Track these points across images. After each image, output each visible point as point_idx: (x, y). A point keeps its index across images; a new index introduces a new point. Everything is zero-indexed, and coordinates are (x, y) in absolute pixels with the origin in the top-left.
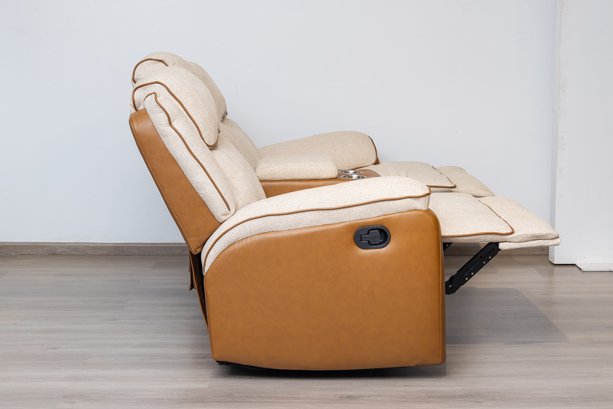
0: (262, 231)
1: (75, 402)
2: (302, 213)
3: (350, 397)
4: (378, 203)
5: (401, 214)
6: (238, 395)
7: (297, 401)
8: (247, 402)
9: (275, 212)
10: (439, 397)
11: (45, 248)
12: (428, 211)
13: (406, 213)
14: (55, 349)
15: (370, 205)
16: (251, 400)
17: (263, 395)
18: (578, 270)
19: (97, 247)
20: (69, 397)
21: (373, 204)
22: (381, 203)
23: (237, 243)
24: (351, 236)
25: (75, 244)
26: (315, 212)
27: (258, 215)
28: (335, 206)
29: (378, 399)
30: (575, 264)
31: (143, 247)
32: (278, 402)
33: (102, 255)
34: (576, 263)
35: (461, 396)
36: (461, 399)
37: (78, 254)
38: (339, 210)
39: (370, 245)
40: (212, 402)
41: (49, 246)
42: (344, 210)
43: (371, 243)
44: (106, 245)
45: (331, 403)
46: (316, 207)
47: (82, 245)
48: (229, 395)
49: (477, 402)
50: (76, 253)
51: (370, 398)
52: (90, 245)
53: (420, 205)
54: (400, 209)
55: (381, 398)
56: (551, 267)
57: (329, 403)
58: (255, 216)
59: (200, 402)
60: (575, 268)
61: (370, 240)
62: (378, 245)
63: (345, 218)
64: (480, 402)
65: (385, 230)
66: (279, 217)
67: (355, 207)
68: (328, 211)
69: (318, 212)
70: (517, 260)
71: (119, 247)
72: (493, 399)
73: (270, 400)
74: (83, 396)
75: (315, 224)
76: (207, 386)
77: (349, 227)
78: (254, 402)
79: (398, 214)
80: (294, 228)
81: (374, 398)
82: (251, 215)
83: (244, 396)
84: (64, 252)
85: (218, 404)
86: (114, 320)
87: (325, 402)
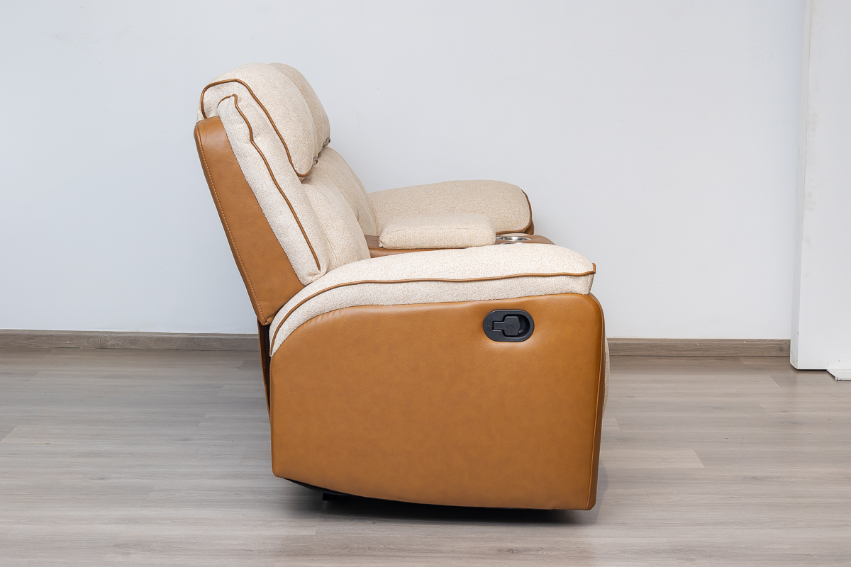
1: (129, 554)
2: (413, 284)
3: (511, 551)
4: (520, 279)
5: (551, 296)
6: (356, 545)
7: (438, 555)
8: (369, 556)
11: (91, 340)
12: (590, 297)
13: (558, 296)
14: (102, 479)
15: (510, 280)
16: (374, 553)
17: (391, 547)
18: (831, 378)
19: (163, 338)
20: (122, 546)
21: (514, 280)
22: (525, 279)
24: (480, 321)
25: (133, 335)
28: (461, 278)
29: (550, 554)
30: (825, 370)
31: (227, 339)
32: (411, 557)
33: (170, 350)
34: (828, 369)
35: (666, 551)
36: (665, 556)
37: (136, 347)
38: (466, 284)
39: (504, 336)
40: (321, 555)
41: (96, 337)
42: (473, 284)
43: (506, 334)
44: (175, 336)
45: (485, 558)
47: (142, 335)
48: (344, 546)
49: (687, 559)
50: (133, 347)
51: (540, 553)
52: (153, 335)
54: (550, 289)
55: (555, 553)
56: (792, 373)
57: (482, 558)
59: (304, 555)
60: (826, 375)
61: (505, 329)
62: (517, 336)
63: (474, 295)
64: (692, 560)
65: (527, 316)
67: (488, 282)
68: (451, 284)
69: (436, 283)
70: (745, 363)
71: (194, 339)
73: (401, 554)
74: (140, 545)
76: (313, 533)
77: (478, 309)
78: (378, 556)
81: (545, 553)
83: (364, 548)
84: (118, 344)
85: (329, 558)
86: (186, 440)
87: (478, 558)
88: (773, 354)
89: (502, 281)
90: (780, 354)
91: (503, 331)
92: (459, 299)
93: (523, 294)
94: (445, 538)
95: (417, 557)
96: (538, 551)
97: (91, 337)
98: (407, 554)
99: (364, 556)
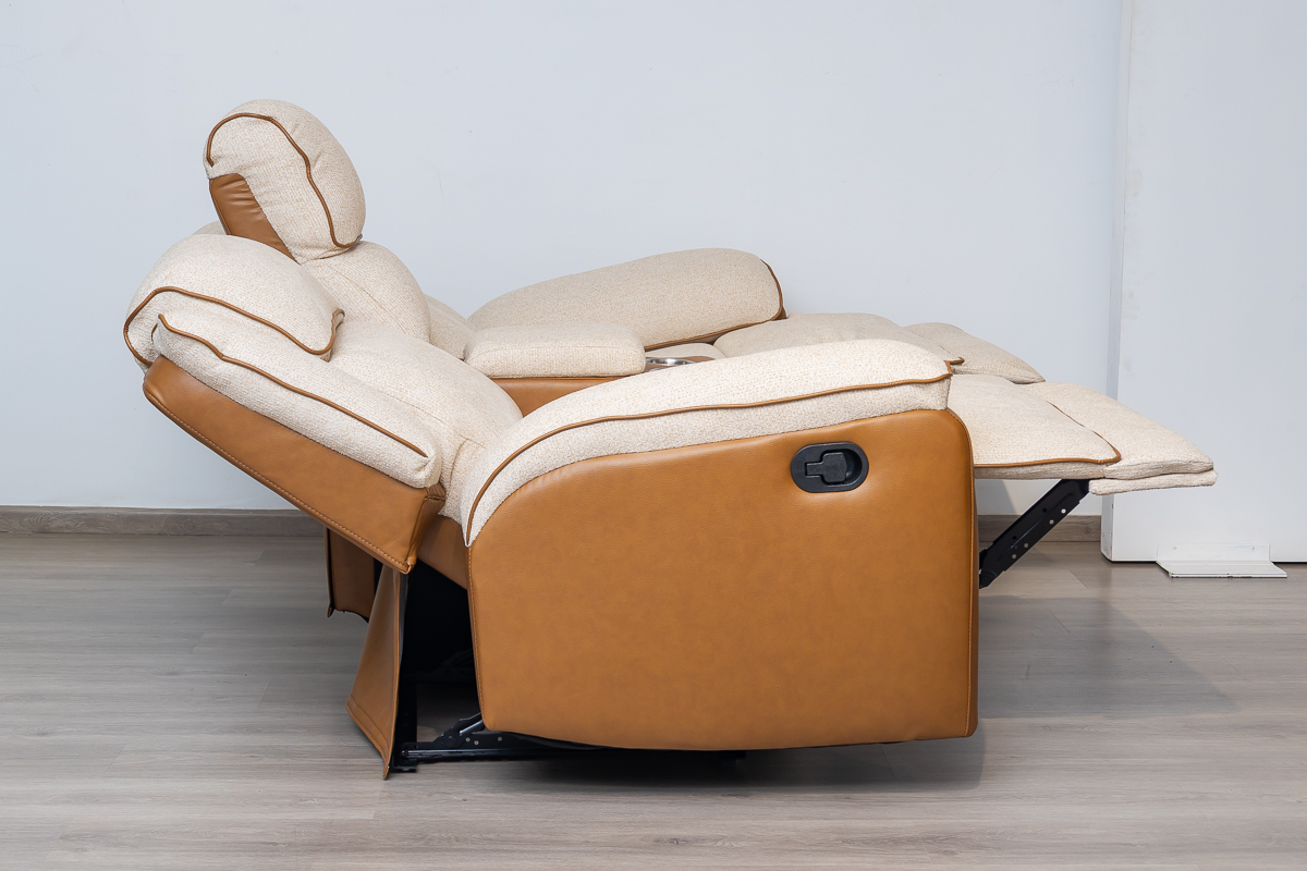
0: (595, 453)
1: (84, 850)
2: (680, 416)
3: (675, 841)
4: (842, 395)
5: (890, 417)
6: (437, 835)
7: (563, 848)
8: (457, 850)
9: (623, 414)
10: (865, 842)
11: (26, 520)
12: (947, 412)
13: (901, 416)
14: (44, 734)
15: (827, 399)
16: (464, 846)
17: (491, 836)
18: (1162, 574)
19: (137, 516)
20: (74, 838)
21: (832, 398)
22: (850, 395)
23: (540, 479)
24: (785, 464)
25: (90, 511)
26: (709, 413)
27: (586, 418)
28: (751, 401)
29: (735, 846)
30: (1155, 563)
31: (238, 518)
33: (148, 535)
34: (1158, 560)
35: (912, 841)
36: (913, 847)
37: (97, 531)
38: (759, 409)
39: (825, 484)
40: (382, 850)
41: (33, 515)
42: (770, 409)
43: (826, 479)
44: (156, 513)
45: (636, 853)
46: (711, 403)
47: (105, 512)
48: (418, 836)
49: (945, 852)
50: (91, 530)
51: (719, 843)
52: (122, 512)
53: (930, 399)
54: (888, 407)
55: (743, 844)
56: (1104, 567)
57: (631, 853)
58: (579, 421)
59: (356, 850)
60: (1154, 571)
61: (824, 473)
62: (843, 483)
63: (773, 426)
64: (952, 853)
65: (857, 452)
66: (631, 422)
67: (793, 404)
68: (737, 412)
69: (714, 412)
71: (186, 517)
72: (980, 847)
73: (505, 847)
74: (104, 837)
75: (708, 439)
76: (371, 817)
77: (782, 445)
78: (471, 850)
79: (885, 418)
80: (663, 446)
81: (725, 845)
82: (570, 417)
83: (449, 838)
84: (67, 526)
85: (394, 854)
86: (173, 674)
87: (623, 852)
88: (1075, 538)
89: (814, 401)
90: (1086, 538)
91: (822, 476)
92: (751, 433)
93: (848, 417)
94: (573, 822)
95: (532, 852)
96: (717, 840)
97: (25, 515)
98: (515, 847)
99: (449, 850)
